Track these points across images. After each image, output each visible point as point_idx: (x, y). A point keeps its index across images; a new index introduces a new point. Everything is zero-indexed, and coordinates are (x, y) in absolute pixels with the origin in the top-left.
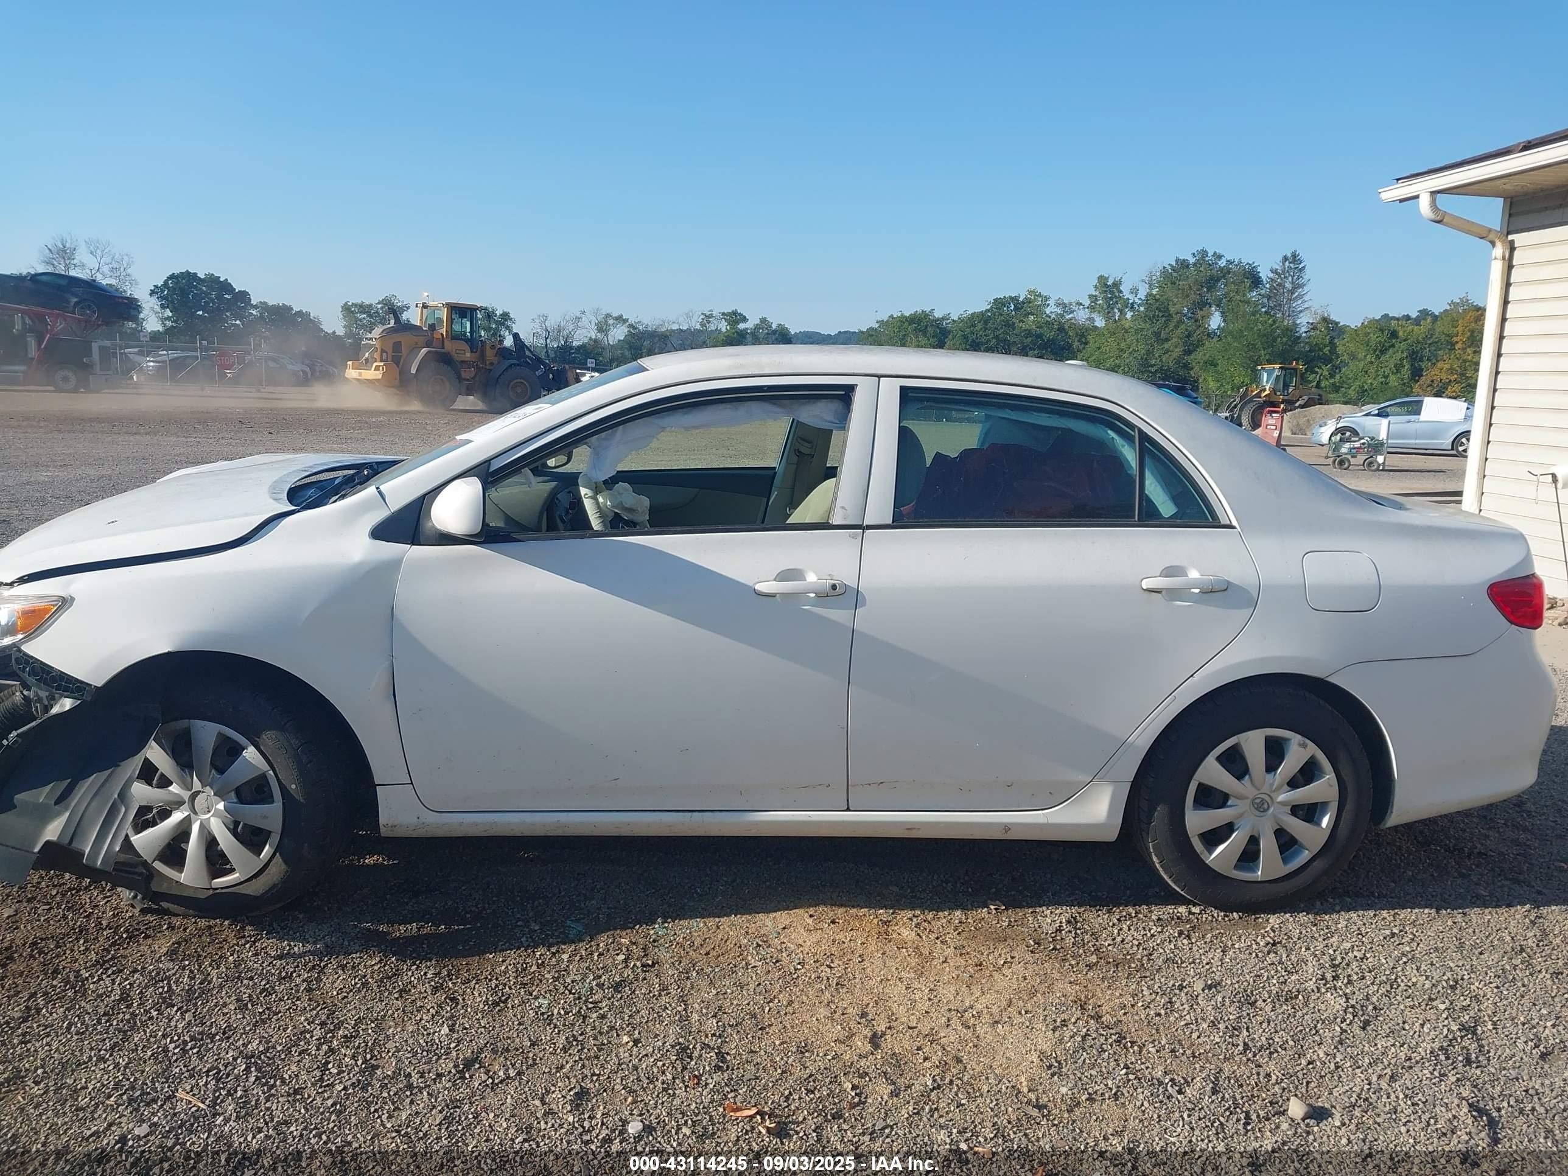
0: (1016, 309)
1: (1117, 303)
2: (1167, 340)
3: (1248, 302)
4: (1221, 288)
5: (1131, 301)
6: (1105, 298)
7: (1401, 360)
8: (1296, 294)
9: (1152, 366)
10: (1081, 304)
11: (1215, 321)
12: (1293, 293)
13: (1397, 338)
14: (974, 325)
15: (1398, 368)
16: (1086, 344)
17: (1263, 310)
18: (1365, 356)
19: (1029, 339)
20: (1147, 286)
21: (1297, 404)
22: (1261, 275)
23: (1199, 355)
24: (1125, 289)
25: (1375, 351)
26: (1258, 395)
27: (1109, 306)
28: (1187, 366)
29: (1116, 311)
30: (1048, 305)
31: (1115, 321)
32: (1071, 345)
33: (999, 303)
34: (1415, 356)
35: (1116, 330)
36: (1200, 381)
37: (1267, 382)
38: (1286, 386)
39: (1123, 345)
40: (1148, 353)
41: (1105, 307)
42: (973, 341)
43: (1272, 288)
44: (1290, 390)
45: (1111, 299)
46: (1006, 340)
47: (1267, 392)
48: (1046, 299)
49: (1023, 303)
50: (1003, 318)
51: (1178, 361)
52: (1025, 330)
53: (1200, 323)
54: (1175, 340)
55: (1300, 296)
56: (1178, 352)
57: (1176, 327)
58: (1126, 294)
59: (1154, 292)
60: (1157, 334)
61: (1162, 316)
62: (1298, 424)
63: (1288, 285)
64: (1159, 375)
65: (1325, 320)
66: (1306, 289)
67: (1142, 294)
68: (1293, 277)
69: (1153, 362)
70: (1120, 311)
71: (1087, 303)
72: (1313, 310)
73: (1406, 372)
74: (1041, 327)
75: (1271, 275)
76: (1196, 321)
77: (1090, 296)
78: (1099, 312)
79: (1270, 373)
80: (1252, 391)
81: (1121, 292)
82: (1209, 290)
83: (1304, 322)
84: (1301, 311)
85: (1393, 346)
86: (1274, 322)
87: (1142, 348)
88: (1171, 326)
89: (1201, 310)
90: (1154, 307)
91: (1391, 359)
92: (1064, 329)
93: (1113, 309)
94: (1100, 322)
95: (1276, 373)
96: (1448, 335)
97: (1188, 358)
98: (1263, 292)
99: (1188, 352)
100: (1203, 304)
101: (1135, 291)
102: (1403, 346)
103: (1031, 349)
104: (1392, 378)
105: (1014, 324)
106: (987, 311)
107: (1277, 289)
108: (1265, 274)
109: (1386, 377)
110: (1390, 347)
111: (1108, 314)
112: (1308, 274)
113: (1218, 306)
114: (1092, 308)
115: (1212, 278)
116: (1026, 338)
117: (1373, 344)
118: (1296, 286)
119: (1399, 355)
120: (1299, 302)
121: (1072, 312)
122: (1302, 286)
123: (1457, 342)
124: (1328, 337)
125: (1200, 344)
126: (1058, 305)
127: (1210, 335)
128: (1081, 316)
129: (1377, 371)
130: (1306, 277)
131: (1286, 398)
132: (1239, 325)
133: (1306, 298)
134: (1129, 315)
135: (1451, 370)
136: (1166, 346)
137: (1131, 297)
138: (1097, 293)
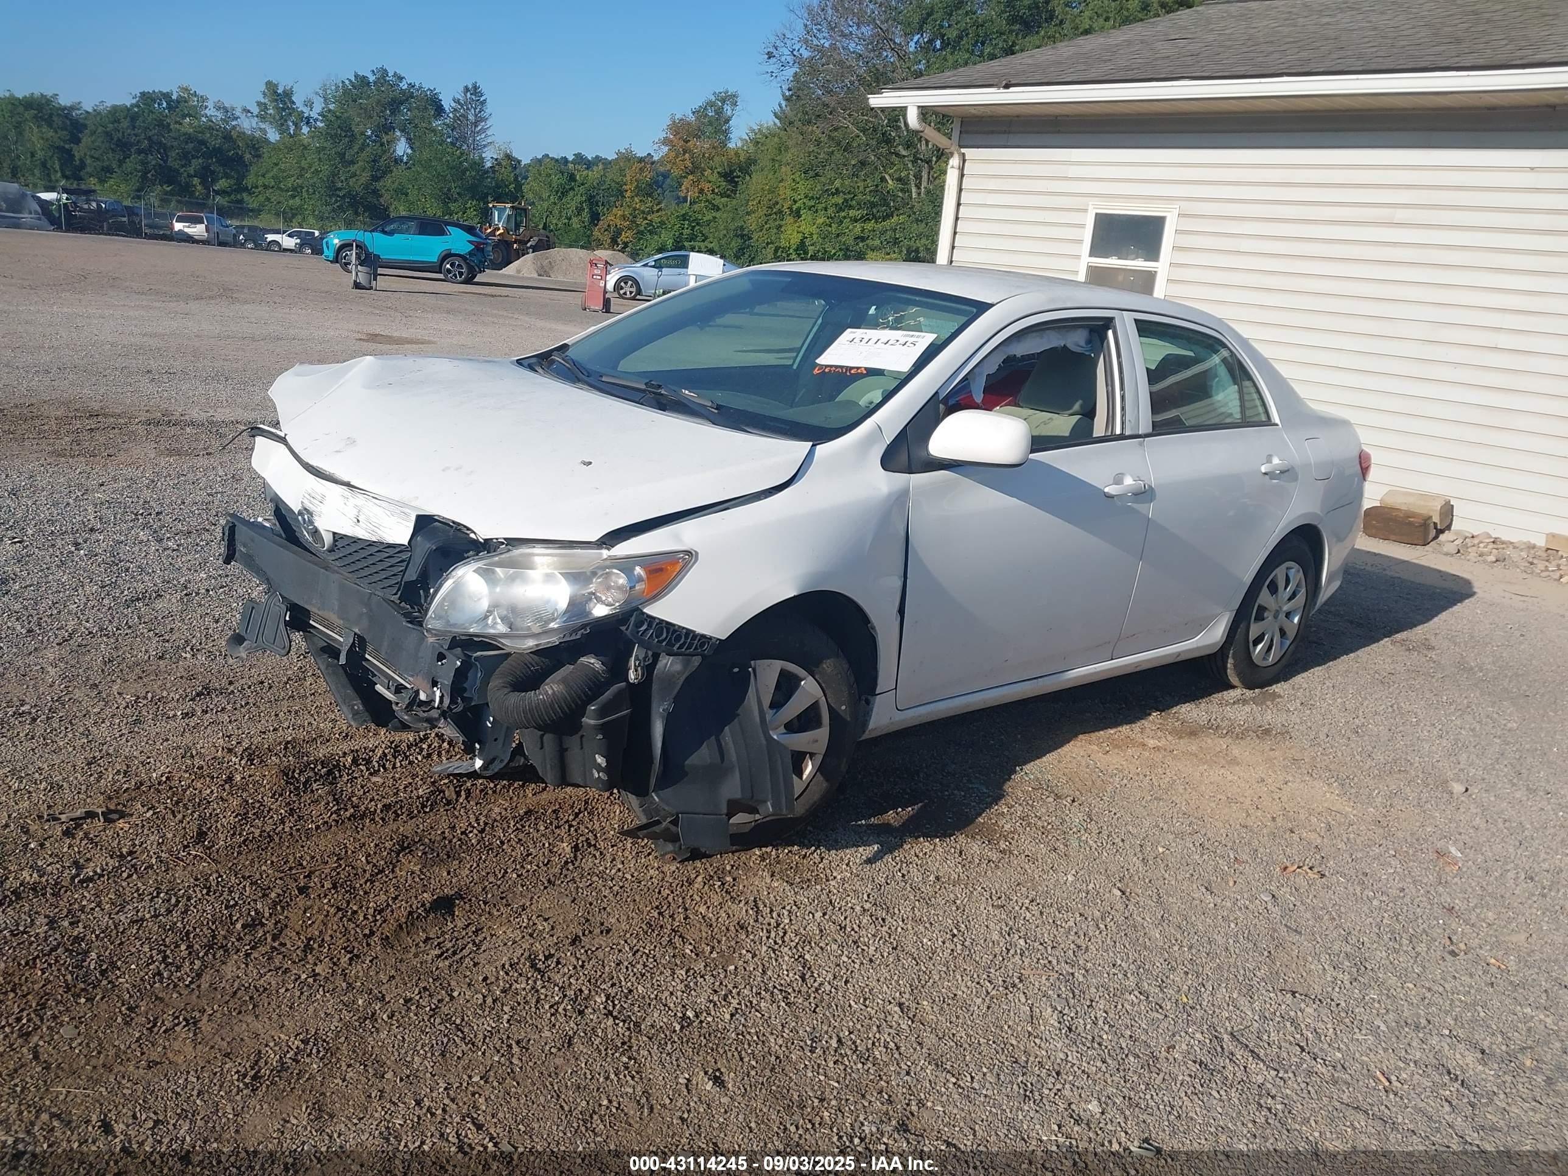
0: (169, 107)
1: (290, 114)
2: (353, 162)
3: (434, 131)
4: (405, 113)
5: (306, 115)
6: (276, 108)
7: (581, 203)
8: (479, 128)
9: (340, 189)
10: (249, 111)
11: (402, 148)
12: (476, 126)
13: (575, 181)
14: (118, 121)
15: (580, 210)
16: (259, 156)
17: (449, 140)
18: (549, 196)
19: (191, 145)
20: (322, 100)
21: (529, 245)
22: (443, 103)
23: (388, 182)
24: (298, 100)
25: (557, 192)
26: (493, 233)
27: (282, 117)
28: (376, 193)
29: (291, 124)
30: (206, 107)
31: (291, 136)
32: (242, 157)
33: (147, 98)
34: (591, 200)
35: (292, 144)
36: (391, 210)
37: (499, 221)
38: (517, 226)
39: (304, 163)
40: (334, 175)
41: (277, 117)
42: (119, 140)
43: (456, 119)
44: (521, 230)
45: (283, 109)
46: (160, 143)
47: (501, 231)
48: (204, 99)
49: (178, 101)
50: (154, 116)
51: (366, 187)
52: (185, 134)
53: (386, 147)
54: (360, 163)
55: (483, 130)
56: (365, 177)
57: (362, 149)
58: (299, 105)
59: (332, 107)
60: (342, 155)
61: (345, 136)
62: (542, 267)
63: (471, 117)
64: (347, 200)
65: (508, 157)
66: (489, 123)
67: (319, 106)
68: (475, 109)
69: (340, 185)
70: (296, 124)
71: (255, 110)
72: (497, 145)
73: (586, 214)
74: (202, 133)
75: (453, 104)
76: (382, 145)
77: (259, 104)
78: (271, 123)
79: (501, 211)
80: (486, 230)
81: (294, 103)
82: (393, 113)
83: (489, 156)
84: (485, 146)
85: (572, 189)
86: (462, 154)
87: (326, 169)
88: (356, 148)
89: (386, 134)
90: (336, 126)
91: (574, 200)
92: (231, 137)
93: (286, 121)
94: (273, 136)
95: (508, 212)
96: (618, 184)
97: (379, 185)
98: (447, 121)
99: (375, 179)
100: (388, 128)
101: (309, 104)
102: (582, 189)
103: (193, 157)
104: (575, 220)
105: (169, 125)
106: (132, 106)
107: (460, 119)
108: (447, 103)
109: (570, 219)
110: (570, 189)
111: (282, 128)
112: (489, 109)
113: (402, 131)
114: (262, 118)
115: (394, 100)
116: (187, 143)
117: (555, 185)
118: (479, 120)
119: (578, 198)
120: (483, 136)
121: (236, 118)
122: (485, 120)
123: (627, 191)
124: (512, 175)
125: (387, 171)
126: (218, 109)
127: (398, 161)
128: (247, 125)
129: (560, 212)
130: (488, 111)
131: (518, 238)
132: (426, 154)
133: (489, 132)
134: (305, 130)
135: (624, 217)
136: (353, 169)
137: (306, 110)
138: (266, 101)
